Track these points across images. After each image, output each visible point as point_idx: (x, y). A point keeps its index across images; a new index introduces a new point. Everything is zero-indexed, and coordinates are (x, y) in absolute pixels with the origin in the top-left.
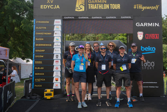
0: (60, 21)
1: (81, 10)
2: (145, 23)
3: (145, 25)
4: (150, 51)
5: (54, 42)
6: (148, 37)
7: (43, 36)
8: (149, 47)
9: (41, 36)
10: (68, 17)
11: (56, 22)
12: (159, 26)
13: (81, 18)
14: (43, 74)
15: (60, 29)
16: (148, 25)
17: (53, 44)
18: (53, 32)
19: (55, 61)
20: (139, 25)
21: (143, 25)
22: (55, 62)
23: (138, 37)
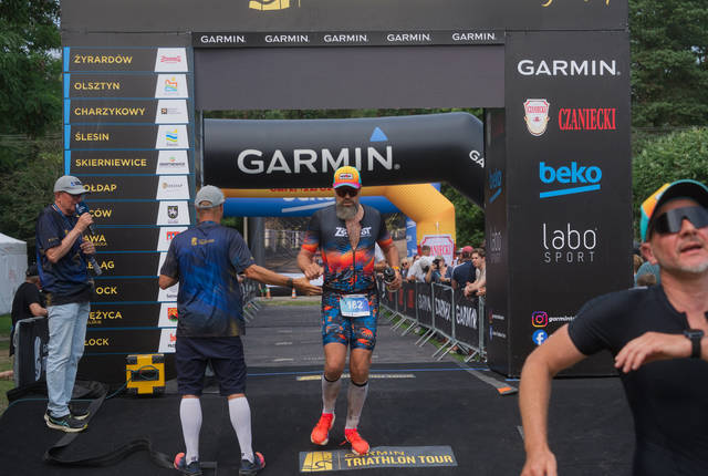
0: (181, 52)
1: (274, 6)
2: (555, 62)
3: (559, 71)
4: (579, 184)
5: (157, 147)
6: (570, 122)
7: (109, 124)
8: (574, 164)
9: (98, 124)
10: (219, 39)
11: (164, 59)
12: (619, 73)
13: (276, 39)
14: (113, 290)
15: (183, 91)
16: (568, 70)
17: (153, 157)
18: (151, 106)
19: (163, 233)
20: (532, 68)
22: (166, 236)
23: (525, 123)
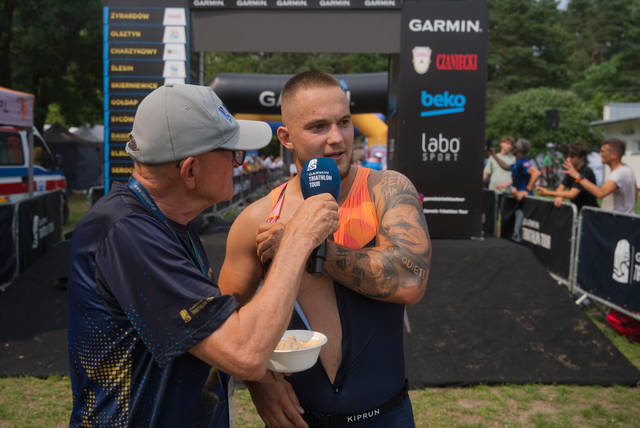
0: (181, 12)
2: (436, 22)
4: (449, 107)
5: (164, 76)
6: (445, 64)
7: (133, 60)
8: (446, 93)
9: (126, 59)
10: (206, 3)
11: (170, 16)
12: (481, 30)
13: (245, 3)
15: (182, 38)
16: (445, 27)
18: (161, 48)
20: (419, 26)
21: (430, 28)
